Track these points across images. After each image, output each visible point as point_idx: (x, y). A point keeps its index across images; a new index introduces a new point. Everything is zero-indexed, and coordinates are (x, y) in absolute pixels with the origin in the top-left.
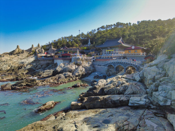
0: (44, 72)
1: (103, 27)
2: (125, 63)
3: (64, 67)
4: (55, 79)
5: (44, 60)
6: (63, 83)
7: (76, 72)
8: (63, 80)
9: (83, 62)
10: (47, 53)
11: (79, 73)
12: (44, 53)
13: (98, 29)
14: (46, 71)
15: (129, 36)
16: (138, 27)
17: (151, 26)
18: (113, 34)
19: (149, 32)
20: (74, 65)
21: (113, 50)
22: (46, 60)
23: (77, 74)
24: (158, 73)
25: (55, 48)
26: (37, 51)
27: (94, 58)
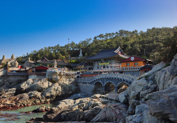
0: (7, 91)
1: (101, 36)
2: (115, 78)
3: (32, 83)
4: (14, 100)
5: (14, 76)
6: (25, 106)
7: (48, 91)
8: (25, 102)
9: (61, 78)
10: (22, 67)
11: (51, 92)
12: (18, 67)
13: (95, 38)
14: (10, 89)
15: (131, 46)
16: (146, 35)
17: (163, 33)
18: (112, 43)
19: (159, 40)
20: (47, 82)
21: (108, 63)
22: (18, 76)
23: (48, 94)
24: (146, 88)
25: (33, 60)
26: (9, 63)
27: (78, 73)
